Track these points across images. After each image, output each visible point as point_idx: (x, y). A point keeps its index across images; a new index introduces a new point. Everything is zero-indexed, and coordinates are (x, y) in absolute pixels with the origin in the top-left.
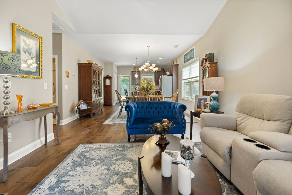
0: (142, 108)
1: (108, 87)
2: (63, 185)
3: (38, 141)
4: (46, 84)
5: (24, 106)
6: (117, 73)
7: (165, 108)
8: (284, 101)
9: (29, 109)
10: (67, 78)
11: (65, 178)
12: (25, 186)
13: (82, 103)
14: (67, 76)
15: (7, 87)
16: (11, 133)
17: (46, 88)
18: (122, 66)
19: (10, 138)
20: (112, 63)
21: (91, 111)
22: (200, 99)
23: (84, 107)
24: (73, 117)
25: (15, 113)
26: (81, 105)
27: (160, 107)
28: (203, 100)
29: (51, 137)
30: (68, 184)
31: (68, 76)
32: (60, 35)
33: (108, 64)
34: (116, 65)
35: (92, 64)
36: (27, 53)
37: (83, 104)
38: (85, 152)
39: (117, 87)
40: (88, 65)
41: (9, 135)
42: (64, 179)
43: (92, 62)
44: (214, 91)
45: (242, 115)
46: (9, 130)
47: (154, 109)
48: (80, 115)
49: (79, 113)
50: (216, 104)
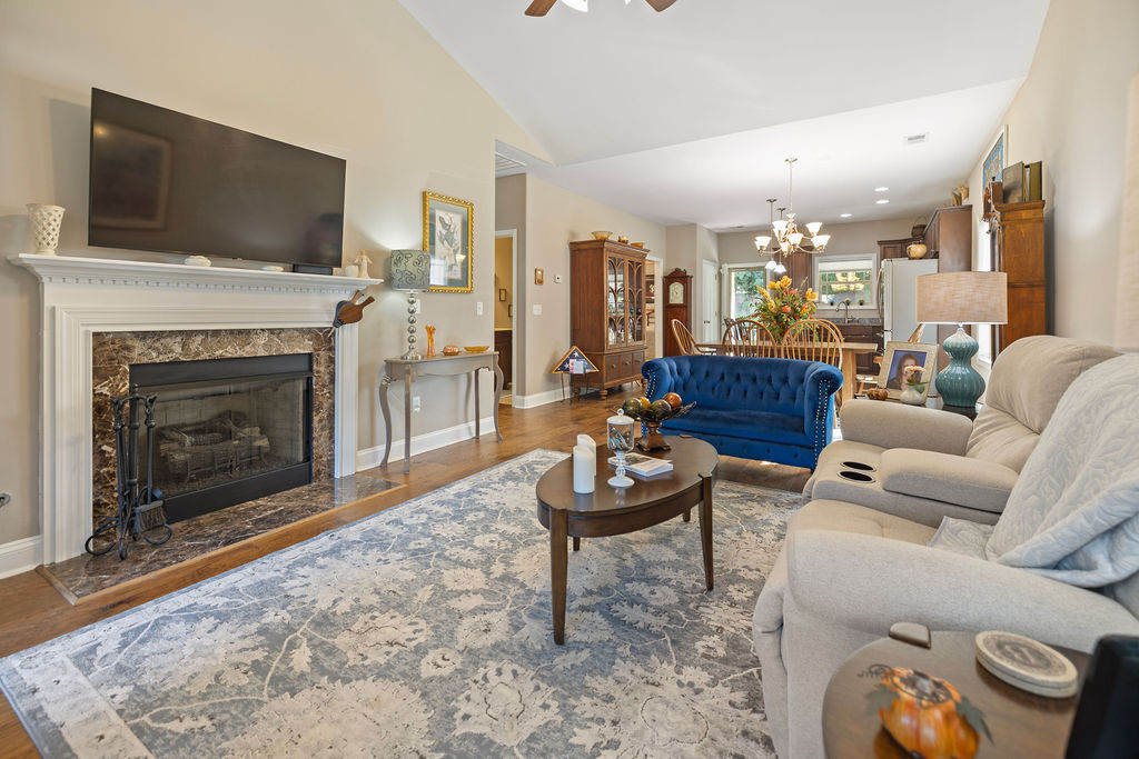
0: (707, 375)
1: (678, 310)
2: (476, 496)
3: (463, 426)
4: (480, 305)
5: (438, 349)
6: (716, 257)
7: (770, 381)
8: (1063, 362)
9: (446, 354)
10: (538, 287)
11: (483, 490)
12: (428, 484)
13: (576, 354)
14: (539, 282)
15: (412, 312)
16: (418, 398)
17: (480, 313)
18: (732, 231)
19: (417, 406)
20: (690, 228)
21: (601, 382)
22: (901, 355)
23: (578, 366)
24: (553, 392)
25: (423, 357)
26: (571, 361)
27: (767, 375)
28: (913, 358)
29: (488, 426)
30: (483, 496)
31: (541, 282)
32: (521, 178)
33: (679, 231)
34: (710, 231)
35: (603, 241)
36: (445, 242)
37: (577, 358)
38: (537, 463)
39: (716, 310)
40: (594, 246)
41: (416, 400)
42: (481, 489)
43: (605, 235)
44: (961, 325)
45: (996, 413)
46: (413, 388)
47: (745, 381)
48: (572, 391)
49: (571, 385)
50: (963, 376)
